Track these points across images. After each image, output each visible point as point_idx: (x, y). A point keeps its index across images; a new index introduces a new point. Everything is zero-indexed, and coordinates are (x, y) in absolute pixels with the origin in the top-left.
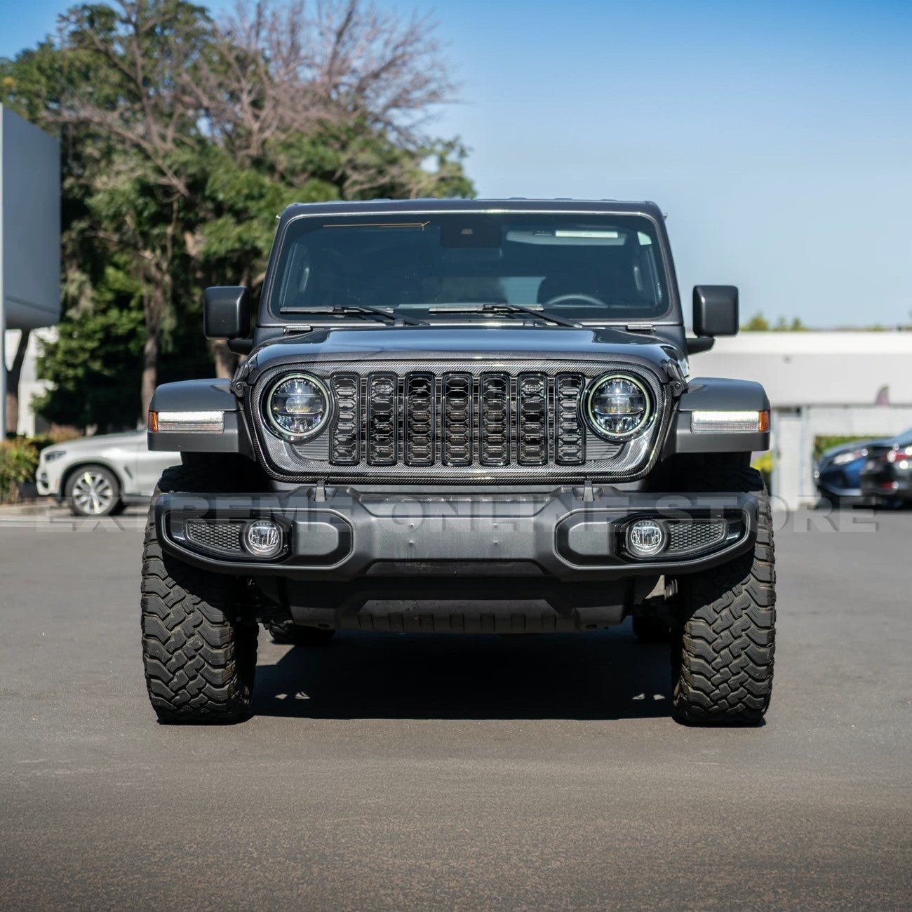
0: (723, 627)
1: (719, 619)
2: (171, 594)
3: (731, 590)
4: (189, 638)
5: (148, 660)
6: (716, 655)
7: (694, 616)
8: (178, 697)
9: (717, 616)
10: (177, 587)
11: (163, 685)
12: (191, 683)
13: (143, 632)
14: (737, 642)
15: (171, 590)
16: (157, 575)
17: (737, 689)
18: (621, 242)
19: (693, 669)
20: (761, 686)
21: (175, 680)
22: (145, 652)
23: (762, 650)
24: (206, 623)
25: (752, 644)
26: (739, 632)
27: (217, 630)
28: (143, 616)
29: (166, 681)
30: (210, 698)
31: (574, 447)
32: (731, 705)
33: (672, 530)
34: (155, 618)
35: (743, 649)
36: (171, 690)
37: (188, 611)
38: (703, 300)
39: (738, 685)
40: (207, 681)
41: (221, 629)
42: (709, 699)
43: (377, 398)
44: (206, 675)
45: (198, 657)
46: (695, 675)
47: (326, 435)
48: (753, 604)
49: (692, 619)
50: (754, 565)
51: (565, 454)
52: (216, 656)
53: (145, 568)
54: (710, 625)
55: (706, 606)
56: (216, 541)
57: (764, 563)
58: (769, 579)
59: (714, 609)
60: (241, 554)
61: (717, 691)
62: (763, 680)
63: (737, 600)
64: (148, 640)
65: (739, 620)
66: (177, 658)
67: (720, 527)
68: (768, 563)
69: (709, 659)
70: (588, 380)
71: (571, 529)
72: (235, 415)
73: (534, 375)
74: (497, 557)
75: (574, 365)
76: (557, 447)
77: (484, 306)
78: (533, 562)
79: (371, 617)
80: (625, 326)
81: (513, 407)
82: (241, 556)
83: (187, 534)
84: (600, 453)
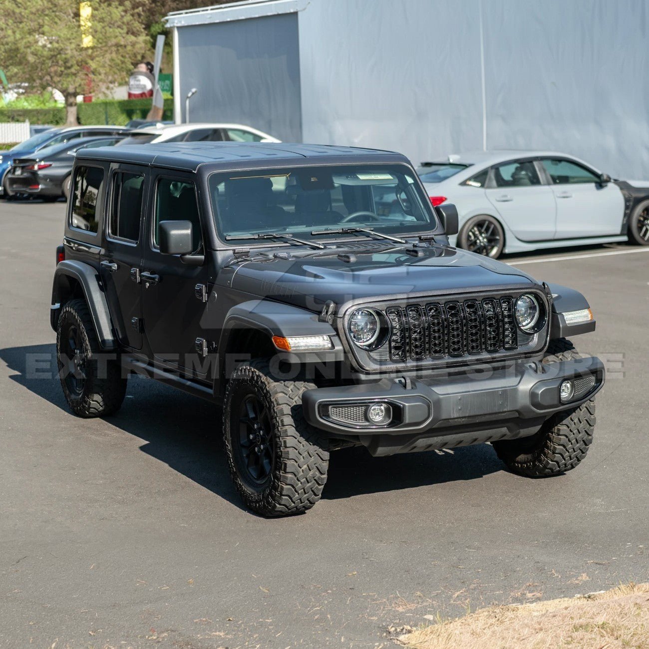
1: (574, 424)
8: (293, 504)
12: (305, 496)
16: (293, 436)
19: (555, 452)
29: (292, 497)
33: (575, 384)
34: (292, 462)
38: (444, 215)
43: (412, 320)
45: (313, 481)
46: (556, 455)
47: (387, 345)
56: (349, 418)
63: (582, 413)
66: (302, 483)
67: (592, 379)
69: (566, 445)
70: (515, 300)
71: (540, 392)
72: (337, 338)
73: (489, 300)
74: (501, 411)
75: (508, 292)
76: (504, 340)
77: (343, 229)
78: (517, 411)
79: (415, 447)
80: (418, 237)
81: (482, 319)
82: (365, 425)
83: (330, 414)
84: (523, 341)
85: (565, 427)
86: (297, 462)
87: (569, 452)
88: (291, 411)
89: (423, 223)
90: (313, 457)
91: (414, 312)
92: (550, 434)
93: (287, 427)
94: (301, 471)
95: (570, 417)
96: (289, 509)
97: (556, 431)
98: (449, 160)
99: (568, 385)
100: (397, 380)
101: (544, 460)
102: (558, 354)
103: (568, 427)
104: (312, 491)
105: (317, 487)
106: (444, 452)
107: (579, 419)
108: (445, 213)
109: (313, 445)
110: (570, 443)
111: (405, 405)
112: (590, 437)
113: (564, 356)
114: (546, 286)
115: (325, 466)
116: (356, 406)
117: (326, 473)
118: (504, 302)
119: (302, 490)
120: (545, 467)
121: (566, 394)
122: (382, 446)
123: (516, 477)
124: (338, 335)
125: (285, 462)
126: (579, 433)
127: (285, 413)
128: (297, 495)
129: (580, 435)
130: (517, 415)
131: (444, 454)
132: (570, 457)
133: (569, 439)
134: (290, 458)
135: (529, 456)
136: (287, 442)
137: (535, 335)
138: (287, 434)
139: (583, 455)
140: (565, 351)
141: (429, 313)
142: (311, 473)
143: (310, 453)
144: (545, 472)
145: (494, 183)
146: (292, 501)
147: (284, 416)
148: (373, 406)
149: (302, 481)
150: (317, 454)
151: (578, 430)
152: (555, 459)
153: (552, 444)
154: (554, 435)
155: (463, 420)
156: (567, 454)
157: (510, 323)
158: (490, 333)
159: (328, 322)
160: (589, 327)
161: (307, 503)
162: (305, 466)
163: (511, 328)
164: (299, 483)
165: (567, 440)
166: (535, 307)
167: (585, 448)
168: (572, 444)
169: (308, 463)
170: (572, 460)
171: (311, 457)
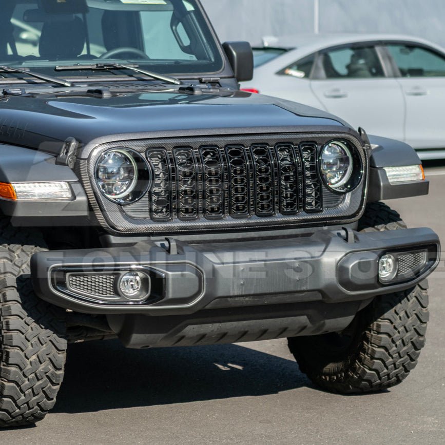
0: (401, 325)
1: (399, 319)
2: (30, 330)
3: (407, 297)
4: (42, 363)
8: (18, 410)
9: (397, 317)
10: (34, 324)
11: (13, 402)
15: (30, 327)
16: (18, 316)
17: (399, 367)
19: (375, 356)
25: (417, 335)
27: (62, 356)
29: (16, 399)
30: (41, 409)
34: (17, 350)
35: (411, 339)
37: (43, 343)
38: (235, 54)
39: (401, 365)
40: (47, 396)
42: (377, 376)
44: (48, 391)
46: (375, 361)
47: (146, 198)
48: (420, 307)
49: (379, 320)
55: (391, 310)
64: (8, 368)
65: (411, 318)
66: (30, 380)
69: (389, 348)
70: (320, 147)
71: (351, 266)
72: (79, 185)
73: (285, 145)
74: (299, 289)
75: (310, 136)
76: (305, 200)
77: (97, 65)
78: (320, 291)
79: (183, 337)
80: (199, 79)
81: (275, 170)
82: (114, 301)
83: (68, 284)
84: (330, 201)
85: (387, 323)
86: (23, 351)
87: (392, 358)
88: (17, 283)
89: (205, 62)
90: (45, 345)
91: (184, 157)
92: (367, 332)
93: (10, 302)
94: (29, 363)
95: (394, 309)
96: (13, 418)
97: (375, 328)
98: (263, 43)
99: (390, 261)
100: (158, 244)
101: (360, 367)
102: (379, 227)
103: (392, 323)
104: (44, 392)
105: (50, 386)
106: (229, 367)
107: (406, 312)
108: (235, 52)
109: (46, 328)
110: (394, 345)
111: (167, 274)
112: (421, 339)
113: (387, 229)
114: (362, 132)
115: (61, 358)
116: (102, 275)
117: (63, 369)
118: (305, 150)
119: (30, 390)
120: (361, 378)
121: (387, 272)
122: (138, 332)
123: (322, 393)
124: (81, 181)
125: (8, 350)
126: (407, 331)
127: (8, 285)
128: (23, 397)
129: (408, 334)
130: (319, 297)
131: (229, 369)
132: (394, 364)
133: (392, 339)
134: (14, 345)
135: (340, 365)
136: (10, 323)
137: (347, 194)
138: (10, 312)
139: (413, 363)
140: (389, 222)
141: (204, 158)
142: (42, 367)
143: (41, 339)
144: (361, 386)
145: (322, 73)
146: (17, 405)
147: (7, 289)
148: (125, 275)
149: (30, 377)
150: (50, 341)
151: (405, 327)
152: (374, 367)
153: (370, 346)
154: (372, 333)
155: (247, 299)
156: (391, 360)
157: (313, 177)
158: (286, 189)
159: (67, 165)
160: (420, 189)
161: (36, 409)
162: (34, 357)
163: (314, 184)
164: (26, 379)
165: (390, 340)
166: (347, 159)
167: (414, 353)
168: (396, 346)
169: (39, 353)
170: (397, 370)
171: (42, 345)
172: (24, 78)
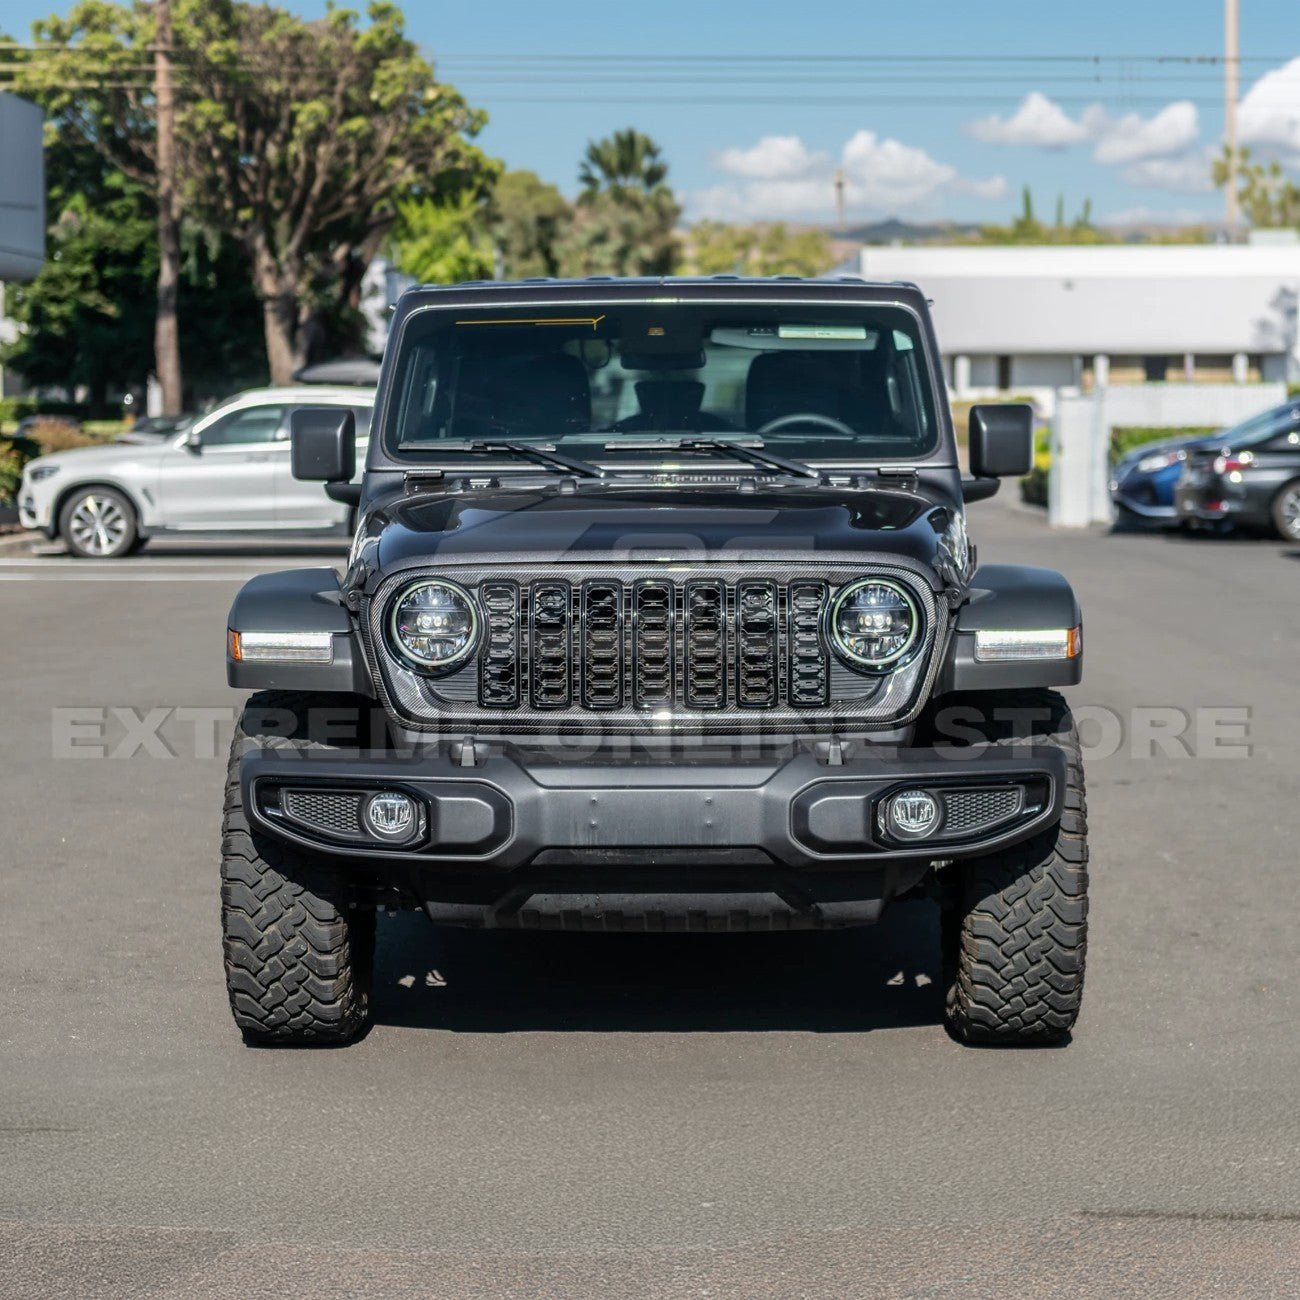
0: (1017, 924)
1: (1012, 913)
2: (263, 882)
3: (1028, 873)
4: (288, 940)
5: (231, 968)
6: (1007, 960)
7: (977, 908)
8: (272, 1016)
9: (1009, 909)
10: (271, 872)
11: (253, 1001)
12: (290, 998)
13: (225, 931)
14: (1035, 943)
15: (263, 876)
16: (242, 855)
17: (1035, 1003)
18: (871, 346)
19: (974, 979)
20: (1068, 999)
21: (269, 995)
22: (227, 957)
23: (1070, 953)
24: (310, 920)
25: (1056, 946)
26: (1039, 931)
27: (325, 929)
28: (224, 909)
29: (256, 996)
30: (315, 1018)
31: (814, 682)
32: (1026, 1024)
33: (950, 802)
34: (241, 914)
35: (1043, 952)
36: (264, 1007)
37: (286, 905)
38: (984, 427)
39: (1037, 999)
40: (313, 996)
41: (331, 928)
42: (996, 1016)
43: (543, 615)
44: (311, 988)
45: (300, 966)
46: (978, 986)
47: (473, 668)
48: (1058, 893)
49: (974, 912)
50: (1059, 839)
51: (802, 691)
52: (326, 963)
53: (226, 846)
54: (999, 921)
55: (994, 896)
56: (325, 819)
57: (1072, 836)
58: (1079, 858)
59: (1005, 901)
60: (360, 837)
61: (1008, 1007)
62: (1071, 992)
63: (1037, 887)
64: (231, 943)
65: (1039, 913)
66: (271, 966)
67: (1015, 796)
68: (1078, 836)
69: (998, 965)
70: (834, 589)
71: (812, 806)
73: (759, 583)
74: (711, 842)
76: (792, 684)
78: (759, 848)
80: (877, 469)
81: (730, 627)
83: (284, 807)
84: (850, 690)
85: (988, 918)
111: (436, 800)
116: (340, 794)
121: (919, 823)
124: (362, 633)
141: (591, 603)
159: (345, 605)
172: (544, 462)
